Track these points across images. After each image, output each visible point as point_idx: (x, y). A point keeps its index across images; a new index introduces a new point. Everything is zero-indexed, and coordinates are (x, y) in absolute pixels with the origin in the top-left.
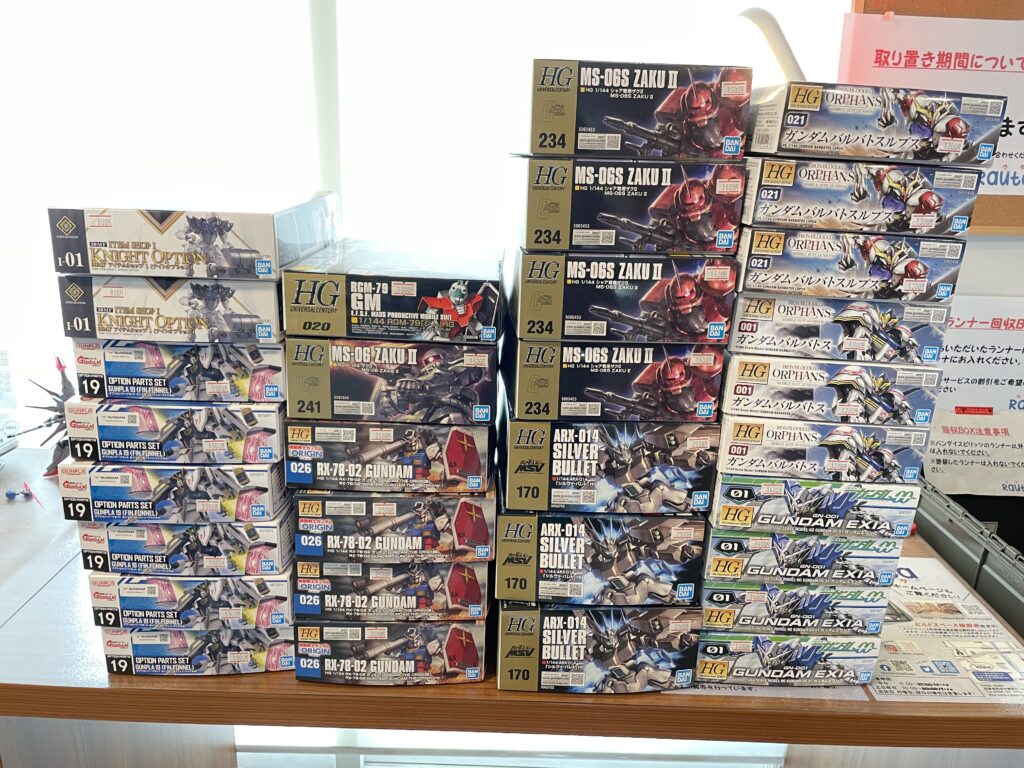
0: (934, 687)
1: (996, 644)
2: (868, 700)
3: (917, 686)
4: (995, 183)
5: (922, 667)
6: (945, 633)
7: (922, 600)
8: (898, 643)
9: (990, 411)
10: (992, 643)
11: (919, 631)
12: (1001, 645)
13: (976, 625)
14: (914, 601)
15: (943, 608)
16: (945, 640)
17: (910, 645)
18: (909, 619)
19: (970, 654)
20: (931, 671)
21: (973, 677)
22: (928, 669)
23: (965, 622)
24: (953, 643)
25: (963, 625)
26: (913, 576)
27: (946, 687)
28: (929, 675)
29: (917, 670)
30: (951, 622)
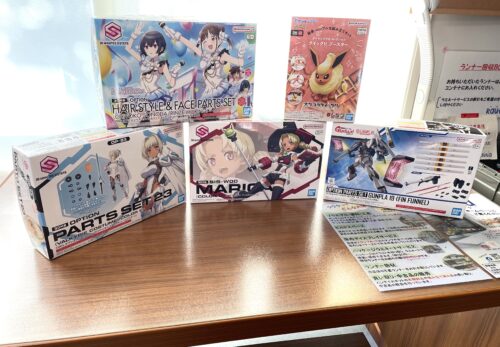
8: (487, 243)
9: (476, 115)
14: (481, 218)
15: (497, 221)
17: (493, 244)
18: (484, 229)
26: (473, 204)
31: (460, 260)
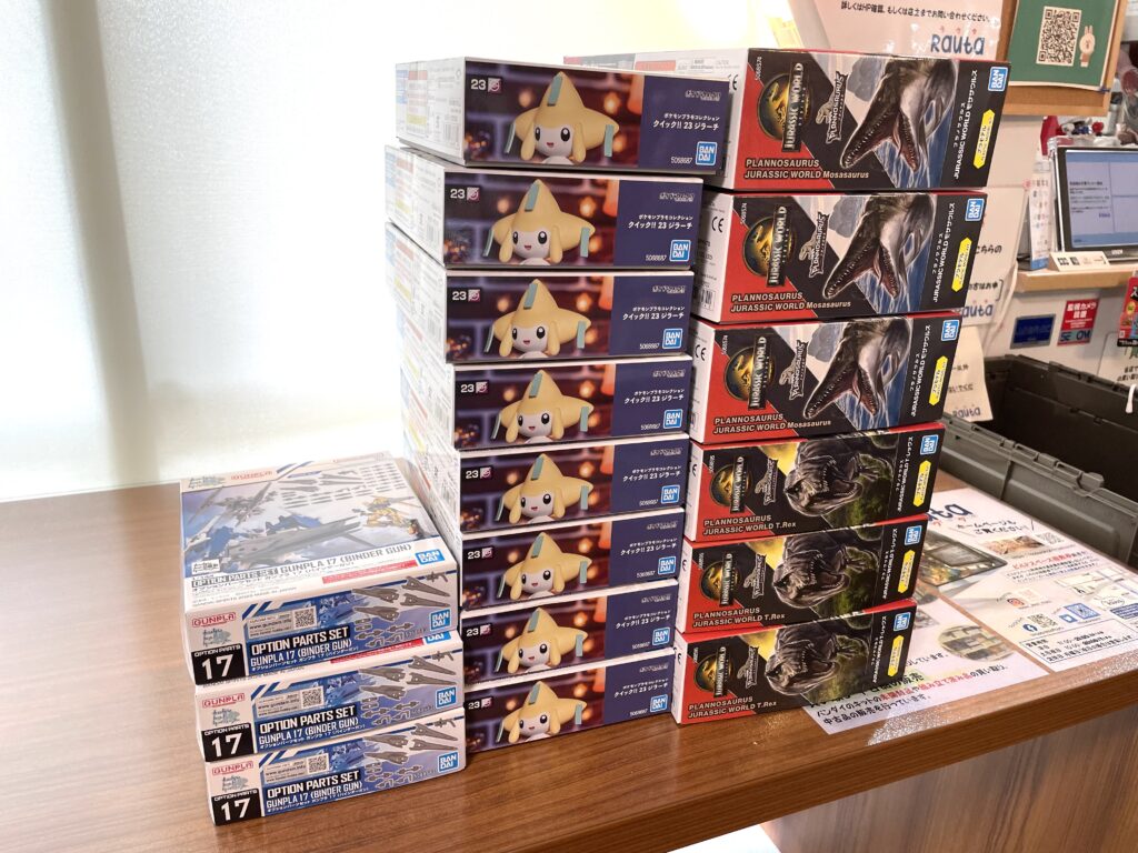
0: (1092, 638)
1: (1102, 572)
2: (1047, 674)
3: (1076, 642)
4: (949, 50)
5: (1062, 617)
6: (1046, 570)
7: (997, 537)
8: (1016, 594)
10: (1098, 572)
11: (1024, 574)
12: (1108, 572)
13: (1068, 556)
14: (991, 541)
15: (1022, 542)
16: (1055, 578)
17: (1028, 593)
18: (1004, 564)
19: (1090, 590)
20: (1074, 620)
21: (1116, 616)
22: (1069, 619)
23: (1056, 554)
24: (1067, 580)
25: (1055, 558)
26: (966, 513)
27: (1101, 636)
28: (1074, 624)
29: (1061, 623)
30: (1043, 559)
31: (974, 638)
